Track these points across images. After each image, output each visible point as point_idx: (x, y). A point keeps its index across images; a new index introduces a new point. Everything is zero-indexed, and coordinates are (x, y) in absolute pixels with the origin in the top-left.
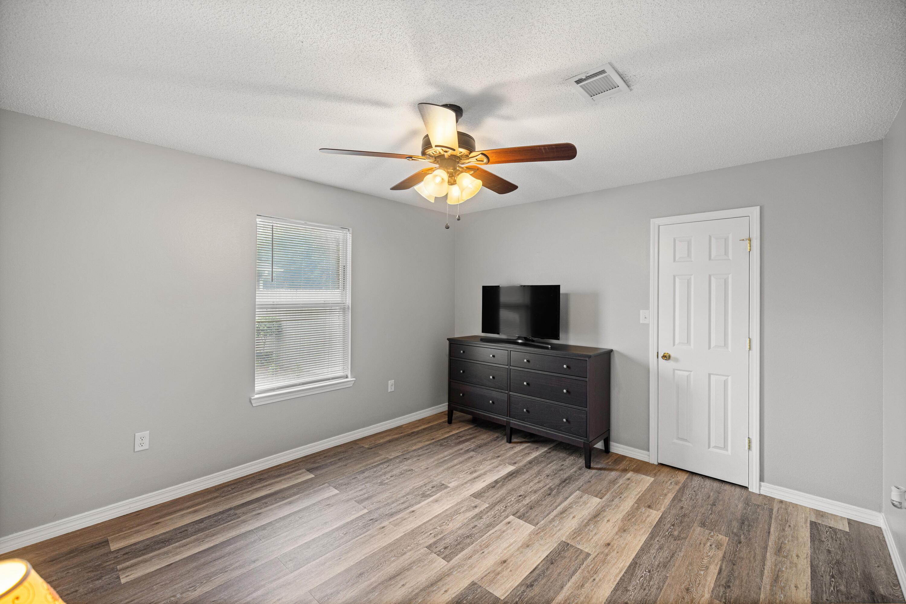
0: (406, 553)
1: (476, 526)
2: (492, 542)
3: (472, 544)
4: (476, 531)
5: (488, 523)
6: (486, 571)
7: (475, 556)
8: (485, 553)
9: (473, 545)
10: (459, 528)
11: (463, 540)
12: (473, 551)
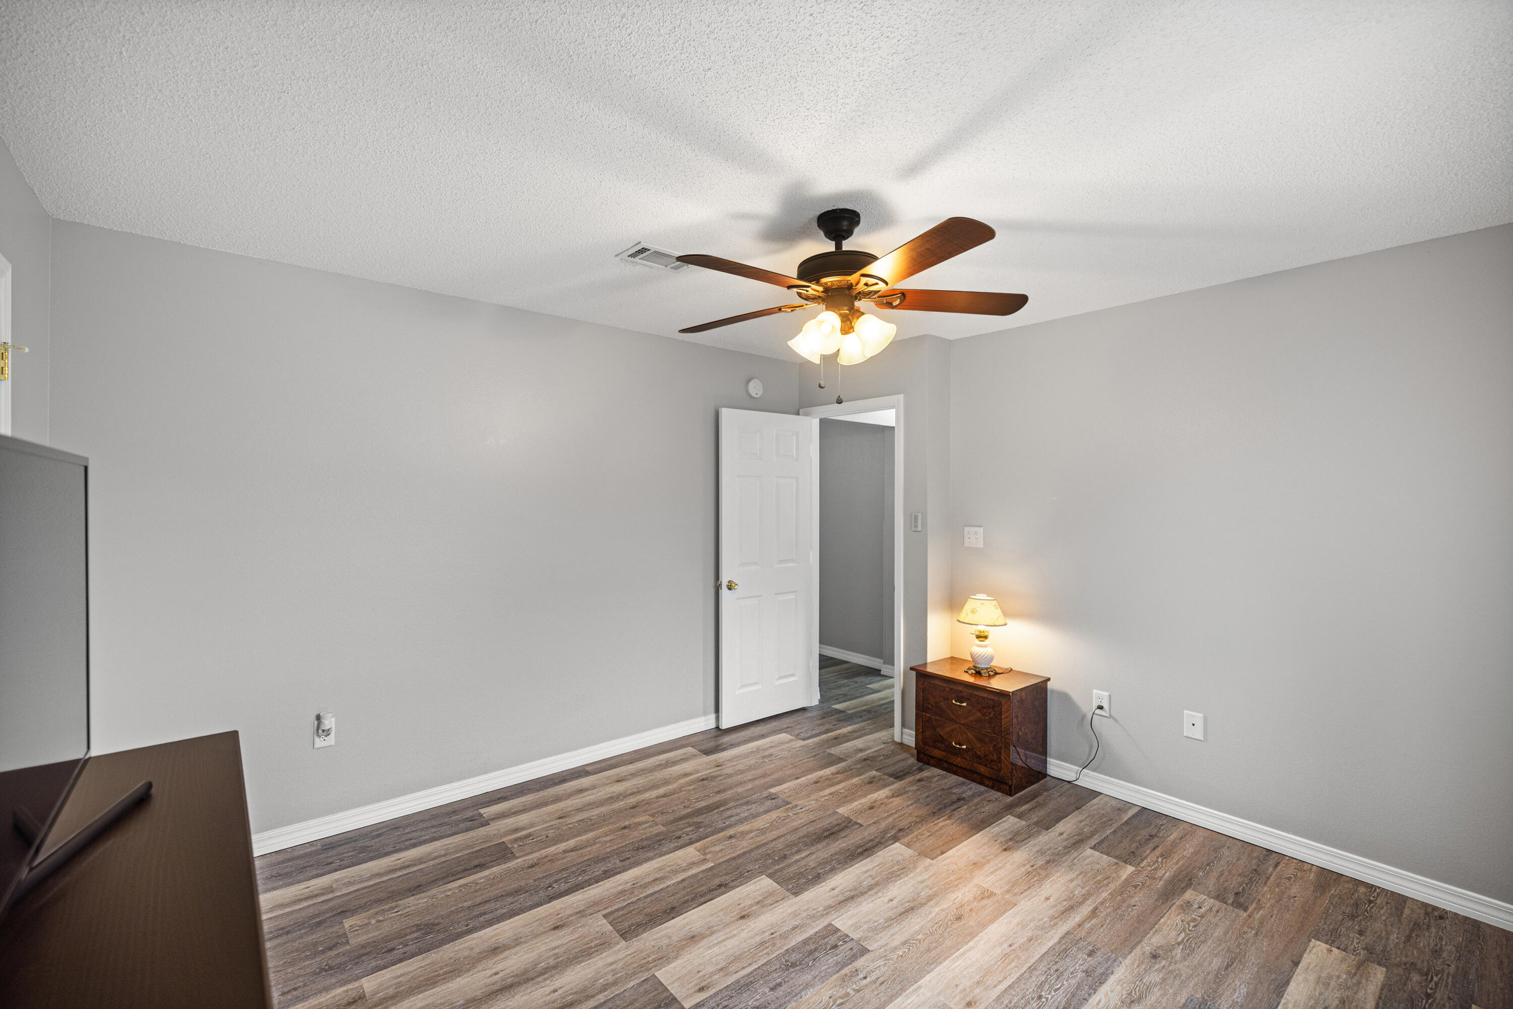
0: (902, 944)
1: (772, 989)
2: (751, 951)
3: (787, 950)
4: (775, 975)
5: (745, 995)
6: (775, 907)
7: (787, 929)
8: (770, 933)
9: (785, 948)
10: (807, 986)
11: (803, 960)
12: (788, 937)
